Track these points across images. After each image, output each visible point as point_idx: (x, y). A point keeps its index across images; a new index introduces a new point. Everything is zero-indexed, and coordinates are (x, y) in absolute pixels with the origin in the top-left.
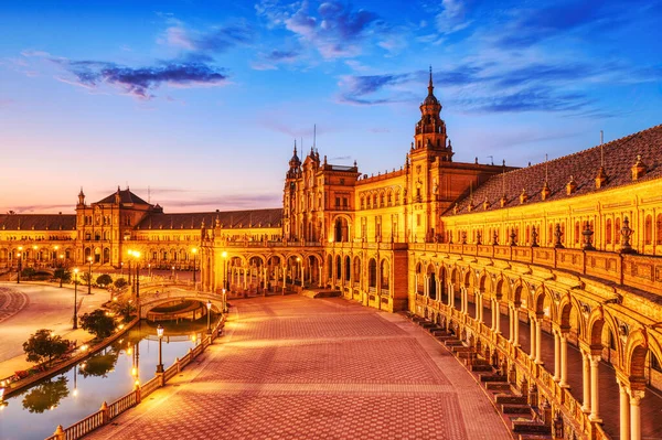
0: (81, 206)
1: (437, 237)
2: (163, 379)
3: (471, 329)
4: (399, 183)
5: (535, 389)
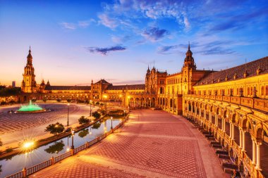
0: (92, 84)
1: (191, 92)
2: (112, 131)
3: (202, 121)
4: (179, 76)
5: (223, 140)
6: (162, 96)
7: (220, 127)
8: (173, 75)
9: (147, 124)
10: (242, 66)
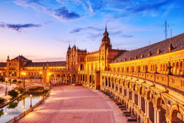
0: (8, 60)
1: (108, 69)
2: (32, 109)
3: (117, 94)
4: (97, 55)
5: (133, 110)
6: (82, 72)
7: (130, 98)
8: (92, 53)
9: (68, 100)
10: (147, 47)
